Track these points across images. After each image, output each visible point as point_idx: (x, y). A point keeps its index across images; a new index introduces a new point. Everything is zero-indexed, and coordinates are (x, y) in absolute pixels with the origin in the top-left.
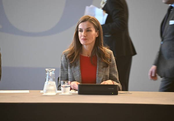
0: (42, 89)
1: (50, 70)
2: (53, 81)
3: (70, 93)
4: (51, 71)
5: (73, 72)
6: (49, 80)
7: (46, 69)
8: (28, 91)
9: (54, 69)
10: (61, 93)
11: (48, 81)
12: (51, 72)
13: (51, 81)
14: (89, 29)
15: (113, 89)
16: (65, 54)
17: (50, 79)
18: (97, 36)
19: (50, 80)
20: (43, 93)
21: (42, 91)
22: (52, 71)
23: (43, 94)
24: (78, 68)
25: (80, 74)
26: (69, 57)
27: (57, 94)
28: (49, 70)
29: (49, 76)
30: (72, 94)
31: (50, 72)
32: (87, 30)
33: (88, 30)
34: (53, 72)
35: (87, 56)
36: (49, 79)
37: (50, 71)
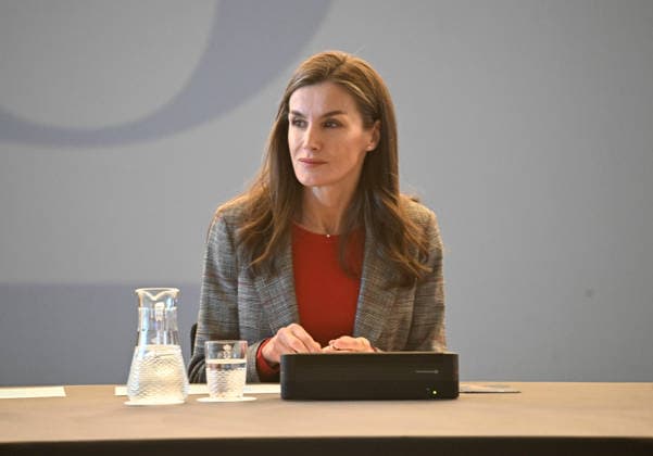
0: (123, 381)
1: (154, 293)
2: (169, 342)
3: (245, 395)
4: (159, 301)
5: (263, 300)
6: (153, 341)
7: (137, 291)
8: (58, 391)
9: (174, 291)
10: (207, 395)
11: (149, 342)
12: (161, 304)
13: (162, 343)
14: (335, 117)
15: (436, 372)
16: (225, 220)
17: (158, 334)
18: (370, 148)
19: (157, 340)
20: (126, 398)
21: (120, 390)
22: (163, 299)
23: (127, 403)
24: (283, 282)
25: (295, 309)
26: (244, 236)
27: (190, 401)
28: (148, 294)
29: (152, 320)
30: (254, 399)
31: (157, 305)
32: (324, 120)
33: (329, 122)
34: (169, 301)
35: (320, 231)
36: (152, 333)
37: (154, 298)
